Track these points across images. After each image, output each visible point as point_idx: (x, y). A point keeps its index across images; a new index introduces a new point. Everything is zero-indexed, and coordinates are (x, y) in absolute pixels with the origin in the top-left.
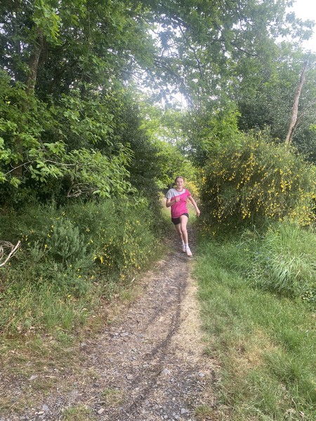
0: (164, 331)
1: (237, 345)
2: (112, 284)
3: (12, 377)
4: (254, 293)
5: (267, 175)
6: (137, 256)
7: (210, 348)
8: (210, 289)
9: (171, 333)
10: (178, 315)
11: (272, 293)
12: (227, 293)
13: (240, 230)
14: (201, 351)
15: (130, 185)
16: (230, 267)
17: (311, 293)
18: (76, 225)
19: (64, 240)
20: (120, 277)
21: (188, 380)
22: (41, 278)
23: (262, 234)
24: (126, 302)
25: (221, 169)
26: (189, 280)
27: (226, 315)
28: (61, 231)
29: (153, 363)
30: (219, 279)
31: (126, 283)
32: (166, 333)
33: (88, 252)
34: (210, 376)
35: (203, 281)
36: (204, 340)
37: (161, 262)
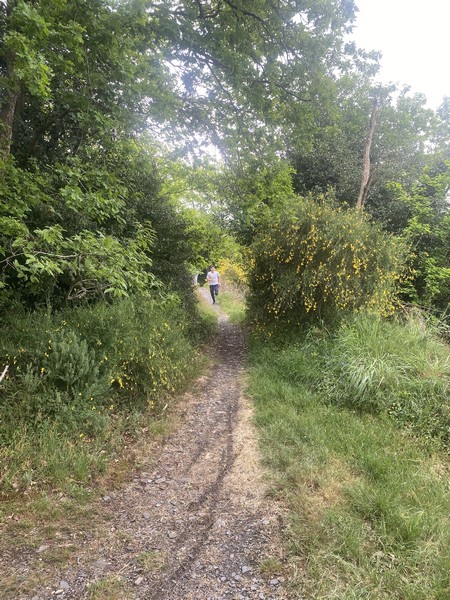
0: (214, 472)
1: (308, 481)
2: (137, 415)
3: (13, 550)
4: (327, 411)
5: (334, 252)
6: (169, 374)
7: (274, 487)
8: (269, 410)
9: (222, 474)
10: (230, 448)
11: (350, 409)
12: (293, 414)
13: (305, 328)
14: (263, 493)
15: (153, 277)
16: (294, 379)
17: (399, 405)
18: (82, 338)
19: (68, 359)
20: (148, 404)
21: (249, 530)
22: (40, 414)
23: (333, 332)
24: (159, 437)
25: (275, 247)
26: (242, 400)
27: (293, 443)
28: (63, 347)
29: (202, 514)
30: (281, 396)
31: (156, 412)
32: (216, 475)
33: (101, 373)
34: (276, 523)
35: (260, 401)
36: (266, 478)
37: (202, 379)
